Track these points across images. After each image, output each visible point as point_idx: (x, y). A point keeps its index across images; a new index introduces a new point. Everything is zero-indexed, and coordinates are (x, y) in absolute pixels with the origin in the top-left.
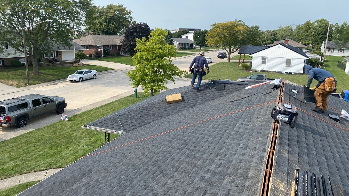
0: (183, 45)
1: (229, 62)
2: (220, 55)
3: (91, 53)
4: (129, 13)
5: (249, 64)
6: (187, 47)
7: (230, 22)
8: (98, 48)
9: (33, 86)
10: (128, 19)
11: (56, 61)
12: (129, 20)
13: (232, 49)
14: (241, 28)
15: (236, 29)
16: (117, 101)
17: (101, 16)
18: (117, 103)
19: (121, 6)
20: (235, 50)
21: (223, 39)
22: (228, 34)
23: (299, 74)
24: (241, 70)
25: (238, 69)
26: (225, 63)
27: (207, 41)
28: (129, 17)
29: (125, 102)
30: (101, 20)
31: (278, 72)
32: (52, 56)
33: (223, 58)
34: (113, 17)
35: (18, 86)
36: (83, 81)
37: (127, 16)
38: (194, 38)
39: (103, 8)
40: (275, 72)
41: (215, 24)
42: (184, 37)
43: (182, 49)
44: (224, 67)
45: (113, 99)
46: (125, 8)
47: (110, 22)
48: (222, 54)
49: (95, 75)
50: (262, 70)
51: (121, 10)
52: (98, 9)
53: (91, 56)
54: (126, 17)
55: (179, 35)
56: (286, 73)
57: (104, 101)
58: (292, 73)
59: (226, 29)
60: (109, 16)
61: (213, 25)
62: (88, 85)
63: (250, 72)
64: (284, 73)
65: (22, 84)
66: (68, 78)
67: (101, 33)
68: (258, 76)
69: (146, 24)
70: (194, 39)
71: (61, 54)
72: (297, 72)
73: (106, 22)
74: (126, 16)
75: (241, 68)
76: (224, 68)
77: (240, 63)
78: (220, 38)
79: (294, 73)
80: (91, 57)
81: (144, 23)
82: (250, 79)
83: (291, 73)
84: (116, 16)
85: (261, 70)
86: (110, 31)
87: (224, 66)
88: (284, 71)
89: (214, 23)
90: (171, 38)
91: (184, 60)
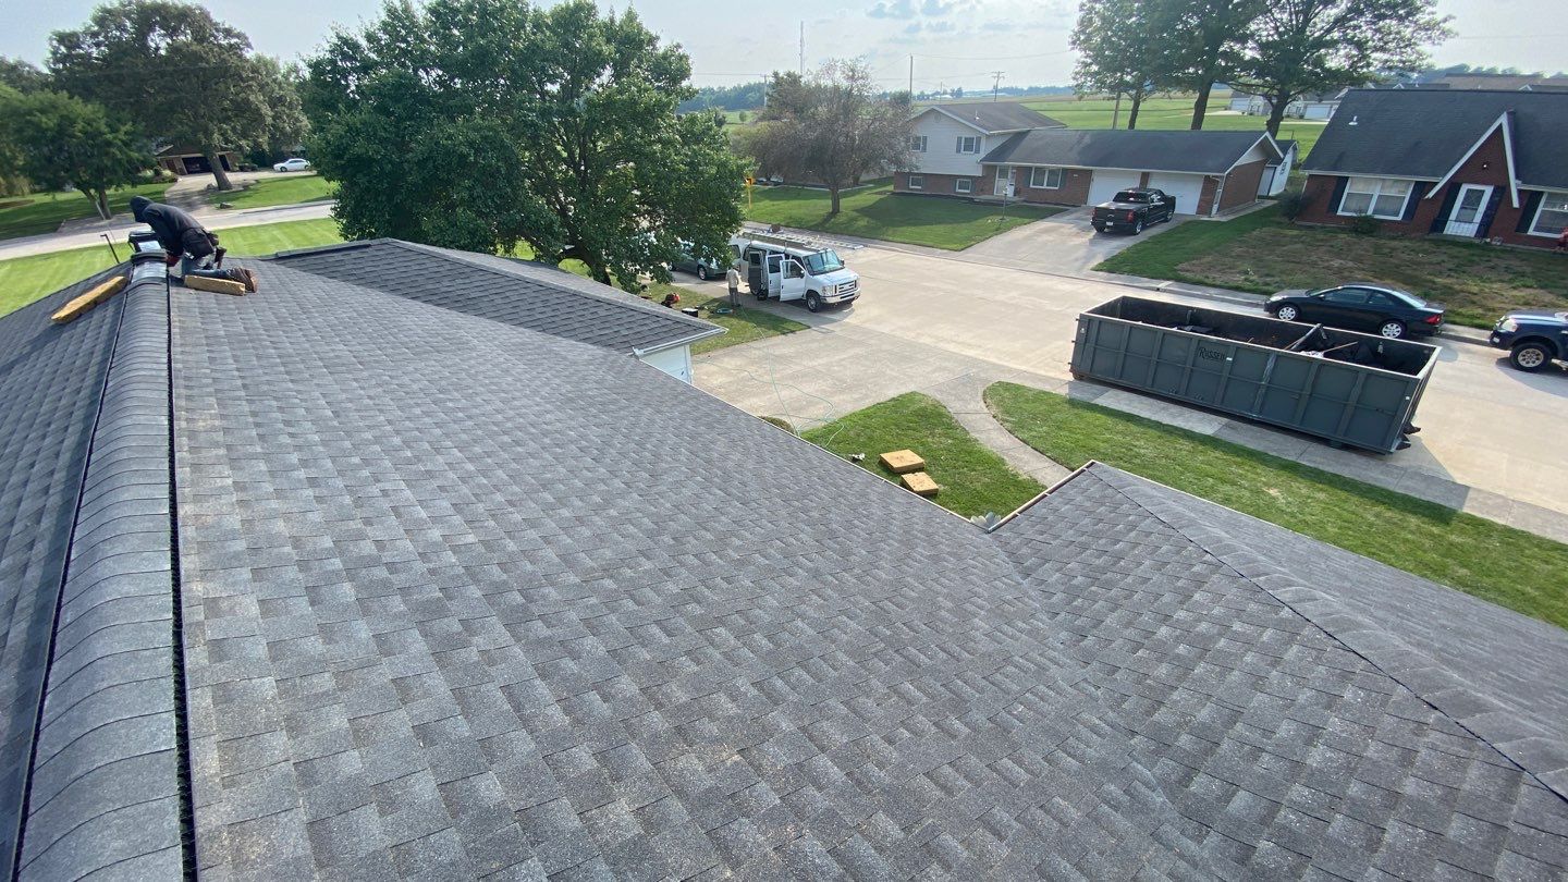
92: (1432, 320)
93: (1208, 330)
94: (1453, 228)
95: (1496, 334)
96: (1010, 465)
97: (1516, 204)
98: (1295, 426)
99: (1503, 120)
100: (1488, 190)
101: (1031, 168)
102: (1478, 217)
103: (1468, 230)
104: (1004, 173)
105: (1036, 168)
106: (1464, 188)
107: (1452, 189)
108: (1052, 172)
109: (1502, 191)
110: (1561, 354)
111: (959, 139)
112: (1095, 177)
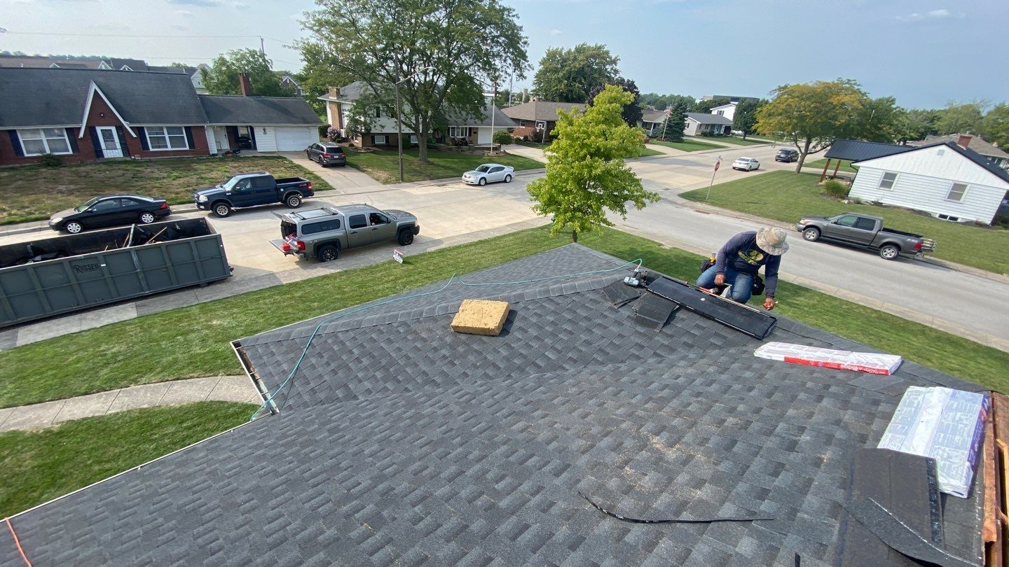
0: (709, 128)
1: (799, 172)
2: (782, 156)
3: (527, 134)
4: (614, 62)
5: (843, 183)
6: (716, 132)
7: (824, 83)
8: (537, 126)
9: (408, 184)
10: (610, 73)
11: (466, 144)
12: (612, 75)
13: (811, 145)
14: (846, 99)
15: (835, 101)
16: (513, 234)
17: (562, 66)
18: (512, 237)
19: (600, 48)
20: (819, 148)
21: (795, 121)
22: (810, 111)
23: (979, 224)
24: (822, 194)
25: (813, 193)
26: (787, 175)
27: (758, 122)
28: (612, 69)
29: (526, 239)
30: (561, 74)
31: (920, 212)
32: (462, 135)
33: (789, 162)
34: (583, 68)
35: (386, 182)
36: (486, 184)
37: (609, 67)
38: (735, 115)
39: (569, 52)
40: (913, 210)
41: (786, 87)
42: (715, 112)
43: (705, 135)
44: (782, 182)
45: (510, 229)
46: (607, 53)
47: (574, 80)
48: (787, 152)
49: (510, 175)
50: (876, 200)
51: (600, 55)
52: (561, 55)
53: (526, 138)
54: (606, 69)
55: (705, 108)
56: (942, 216)
57: (494, 230)
58: (959, 221)
59: (808, 98)
60: (575, 67)
61: (780, 89)
62: (490, 194)
63: (844, 201)
64: (937, 216)
65: (394, 179)
66: (463, 177)
67: (557, 98)
68: (859, 218)
69: (633, 82)
70: (734, 117)
71: (475, 133)
72: (975, 219)
73: (568, 79)
74: (607, 67)
75: (823, 190)
76: (780, 185)
77: (823, 176)
78: (788, 117)
79: (964, 221)
80: (526, 142)
81: (629, 81)
82: (836, 223)
83: (955, 219)
84: (588, 66)
85: (873, 202)
86: (572, 96)
87: (783, 180)
88: (936, 211)
89: (782, 85)
90: (684, 112)
91: (699, 158)
92: (164, 206)
93: (55, 254)
94: (108, 154)
95: (199, 204)
96: (27, 428)
97: (134, 136)
98: (176, 286)
99: (94, 87)
100: (114, 129)
102: (118, 146)
103: (117, 153)
106: (99, 129)
107: (91, 130)
109: (120, 128)
110: (232, 204)
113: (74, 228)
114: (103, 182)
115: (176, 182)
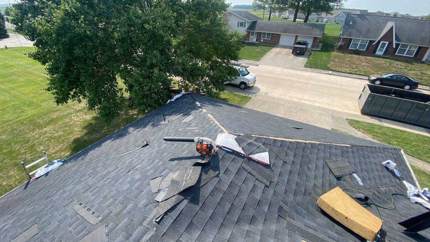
92: (418, 84)
94: (378, 52)
97: (394, 46)
99: (394, 25)
100: (387, 43)
101: (261, 33)
102: (384, 50)
103: (381, 53)
104: (253, 34)
105: (263, 33)
106: (382, 42)
107: (379, 42)
108: (269, 34)
109: (391, 43)
111: (238, 23)
112: (282, 37)
113: (378, 82)
114: (379, 65)
115: (410, 72)
